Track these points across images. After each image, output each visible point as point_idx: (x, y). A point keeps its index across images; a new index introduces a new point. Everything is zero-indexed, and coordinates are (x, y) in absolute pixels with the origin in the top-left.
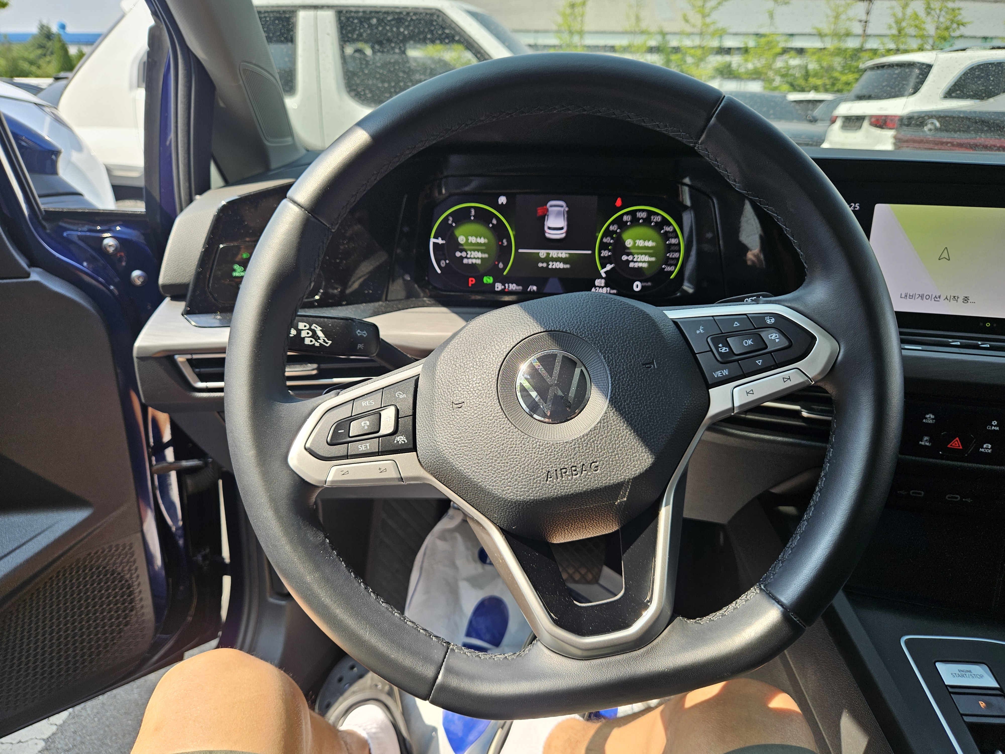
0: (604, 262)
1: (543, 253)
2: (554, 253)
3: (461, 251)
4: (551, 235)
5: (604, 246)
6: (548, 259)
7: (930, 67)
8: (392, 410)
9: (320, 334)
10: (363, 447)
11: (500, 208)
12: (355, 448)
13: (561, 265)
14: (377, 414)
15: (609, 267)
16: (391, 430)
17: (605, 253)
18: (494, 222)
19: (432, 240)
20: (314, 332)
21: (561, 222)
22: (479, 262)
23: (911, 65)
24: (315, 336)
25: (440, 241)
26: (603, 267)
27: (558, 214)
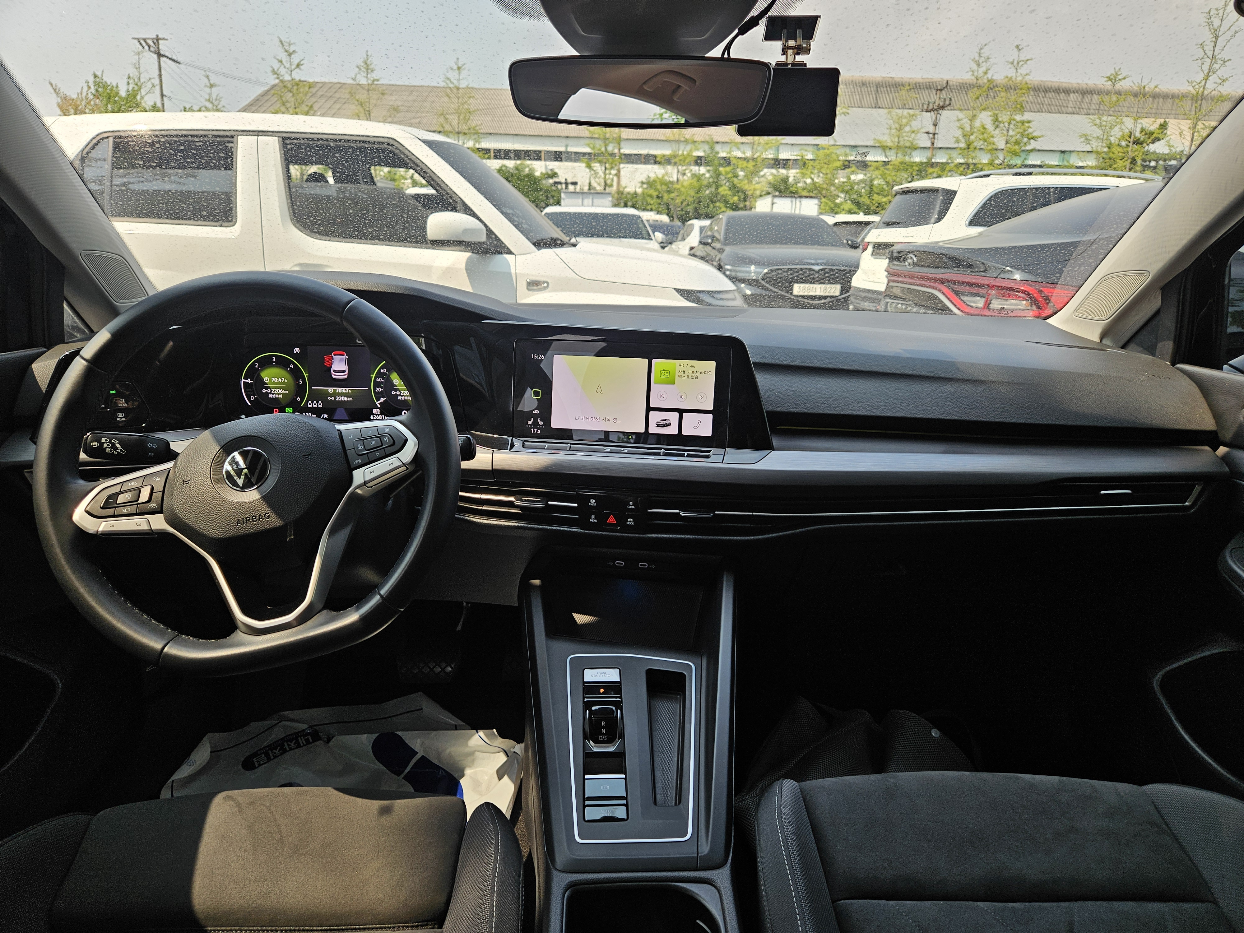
0: (378, 396)
1: (331, 390)
2: (339, 390)
3: (267, 388)
4: (335, 376)
5: (377, 384)
6: (335, 395)
7: (955, 192)
8: (149, 488)
9: (118, 446)
10: (125, 510)
11: (295, 356)
12: (118, 511)
13: (346, 399)
14: (139, 491)
15: (382, 400)
16: (146, 499)
17: (379, 390)
18: (292, 366)
19: (243, 380)
20: (113, 445)
21: (344, 367)
22: (281, 396)
23: (935, 191)
24: (113, 446)
25: (249, 381)
26: (378, 400)
27: (341, 360)
